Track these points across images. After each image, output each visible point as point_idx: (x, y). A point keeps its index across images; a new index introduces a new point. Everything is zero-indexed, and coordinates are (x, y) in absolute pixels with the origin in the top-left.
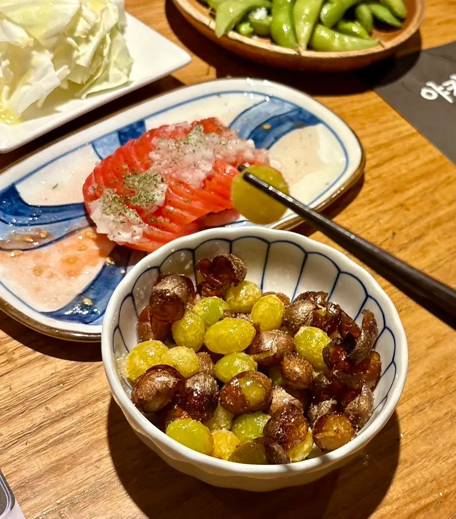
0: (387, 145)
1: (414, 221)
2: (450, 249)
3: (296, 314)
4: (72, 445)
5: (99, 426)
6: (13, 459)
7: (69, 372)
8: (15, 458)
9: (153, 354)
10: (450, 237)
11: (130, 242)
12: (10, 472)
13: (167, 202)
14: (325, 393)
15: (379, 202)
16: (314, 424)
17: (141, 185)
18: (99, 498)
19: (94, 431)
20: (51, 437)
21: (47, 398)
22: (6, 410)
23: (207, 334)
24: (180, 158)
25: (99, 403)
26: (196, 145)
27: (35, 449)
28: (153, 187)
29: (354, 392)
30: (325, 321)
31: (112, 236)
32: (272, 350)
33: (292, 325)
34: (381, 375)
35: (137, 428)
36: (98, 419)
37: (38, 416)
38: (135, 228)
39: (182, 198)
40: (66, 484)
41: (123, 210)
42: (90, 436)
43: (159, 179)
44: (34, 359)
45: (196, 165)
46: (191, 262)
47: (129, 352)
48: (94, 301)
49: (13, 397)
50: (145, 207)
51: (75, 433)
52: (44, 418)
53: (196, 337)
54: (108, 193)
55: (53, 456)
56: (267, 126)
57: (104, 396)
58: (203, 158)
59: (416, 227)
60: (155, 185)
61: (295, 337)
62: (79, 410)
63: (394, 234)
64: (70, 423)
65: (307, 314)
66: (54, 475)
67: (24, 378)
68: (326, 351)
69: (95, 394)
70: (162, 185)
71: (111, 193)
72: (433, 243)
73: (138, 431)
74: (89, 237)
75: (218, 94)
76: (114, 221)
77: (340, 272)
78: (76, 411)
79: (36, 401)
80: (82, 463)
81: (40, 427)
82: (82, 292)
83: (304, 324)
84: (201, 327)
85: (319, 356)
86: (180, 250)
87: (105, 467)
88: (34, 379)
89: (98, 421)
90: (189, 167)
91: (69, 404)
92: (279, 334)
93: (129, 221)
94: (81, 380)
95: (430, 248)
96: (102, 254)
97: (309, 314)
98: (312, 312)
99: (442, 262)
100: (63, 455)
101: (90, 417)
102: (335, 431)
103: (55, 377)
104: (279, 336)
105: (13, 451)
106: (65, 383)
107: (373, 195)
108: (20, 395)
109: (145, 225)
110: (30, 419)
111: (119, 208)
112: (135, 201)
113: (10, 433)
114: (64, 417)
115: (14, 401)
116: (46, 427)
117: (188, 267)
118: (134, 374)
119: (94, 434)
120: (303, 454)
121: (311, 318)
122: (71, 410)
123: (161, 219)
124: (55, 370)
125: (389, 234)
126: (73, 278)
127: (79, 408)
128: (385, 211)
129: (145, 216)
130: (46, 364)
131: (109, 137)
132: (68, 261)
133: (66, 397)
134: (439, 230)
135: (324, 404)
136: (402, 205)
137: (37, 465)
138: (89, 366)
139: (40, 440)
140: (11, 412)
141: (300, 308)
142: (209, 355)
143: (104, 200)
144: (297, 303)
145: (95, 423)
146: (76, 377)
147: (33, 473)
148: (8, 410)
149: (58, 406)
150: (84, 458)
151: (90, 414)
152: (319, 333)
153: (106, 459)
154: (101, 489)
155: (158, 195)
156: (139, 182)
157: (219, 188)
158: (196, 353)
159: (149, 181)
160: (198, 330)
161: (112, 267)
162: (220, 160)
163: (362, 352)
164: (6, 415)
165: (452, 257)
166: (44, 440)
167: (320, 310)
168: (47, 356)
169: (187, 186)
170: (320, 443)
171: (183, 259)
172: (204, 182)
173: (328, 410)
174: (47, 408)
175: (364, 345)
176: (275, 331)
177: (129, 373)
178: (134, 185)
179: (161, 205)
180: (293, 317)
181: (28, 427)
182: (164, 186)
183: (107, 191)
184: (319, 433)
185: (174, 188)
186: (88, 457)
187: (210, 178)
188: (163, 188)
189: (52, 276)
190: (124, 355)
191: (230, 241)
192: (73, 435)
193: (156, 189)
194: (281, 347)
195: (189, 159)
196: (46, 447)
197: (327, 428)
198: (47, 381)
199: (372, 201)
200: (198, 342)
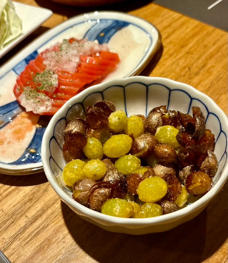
0: (169, 26)
1: (198, 59)
2: (223, 67)
3: (152, 121)
4: (46, 233)
5: (58, 218)
6: (14, 251)
7: (33, 192)
8: (15, 250)
9: (77, 167)
10: (221, 61)
11: (46, 111)
12: (15, 259)
13: (60, 84)
14: (185, 162)
15: (175, 55)
16: (185, 181)
17: (43, 78)
18: (70, 260)
19: (56, 221)
20: (33, 232)
21: (25, 210)
22: (3, 224)
23: (104, 148)
24: (61, 59)
25: (55, 205)
26: (67, 50)
27: (25, 242)
28: (50, 78)
29: (203, 156)
30: (170, 121)
31: (35, 111)
32: (146, 147)
33: (151, 129)
34: (215, 142)
35: (80, 213)
36: (57, 214)
37: (22, 222)
38: (47, 103)
39: (68, 80)
40: (49, 257)
41: (37, 95)
42: (54, 225)
43: (52, 73)
44: (12, 191)
45: (70, 60)
46: (83, 111)
47: (62, 170)
48: (36, 149)
49: (5, 215)
50: (48, 90)
51: (46, 226)
52: (26, 222)
53: (98, 150)
54: (27, 89)
55: (37, 243)
56: (102, 34)
57: (56, 200)
58: (72, 55)
59: (200, 61)
60: (51, 76)
61: (155, 135)
62: (45, 212)
63: (189, 68)
64: (42, 221)
65: (158, 120)
66: (40, 254)
67: (9, 203)
68: (178, 137)
69: (51, 200)
70: (54, 76)
71: (28, 89)
72: (213, 67)
73: (81, 215)
74: (24, 117)
75: (72, 27)
76: (33, 102)
77: (170, 90)
78: (43, 213)
79: (19, 214)
80: (55, 242)
81: (25, 228)
82: (28, 147)
83: (158, 126)
84: (99, 144)
85: (175, 141)
86: (74, 105)
87: (68, 241)
88: (14, 202)
89: (57, 215)
90: (66, 62)
91: (38, 210)
92: (146, 136)
93: (42, 100)
94: (41, 195)
95: (212, 69)
96: (34, 123)
97: (159, 120)
98: (160, 118)
99: (221, 75)
100: (42, 241)
101: (52, 214)
102: (200, 182)
103: (26, 197)
104: (146, 138)
105: (13, 246)
106: (33, 199)
107: (171, 52)
108: (9, 213)
109: (52, 100)
110: (18, 225)
111: (35, 95)
112: (42, 88)
113: (9, 236)
114: (37, 219)
115: (6, 217)
116: (28, 227)
117: (81, 114)
118: (69, 182)
119: (57, 223)
120: (184, 202)
121: (161, 121)
122: (40, 213)
123: (59, 94)
124: (25, 193)
125: (187, 69)
126: (21, 140)
127: (44, 211)
128: (180, 58)
129: (50, 95)
130: (19, 192)
131: (21, 64)
132: (16, 132)
133: (35, 206)
134: (213, 59)
135: (186, 169)
136: (188, 53)
137: (29, 251)
138: (43, 186)
139: (27, 235)
140: (6, 224)
141: (153, 118)
142: (110, 159)
143: (25, 93)
144: (150, 115)
145: (55, 217)
146: (38, 194)
147: (27, 256)
148: (4, 223)
149: (32, 213)
150: (55, 239)
151: (51, 212)
152: (169, 128)
153: (68, 236)
154: (69, 255)
155: (54, 81)
156: (41, 77)
157: (86, 70)
158: (101, 161)
159: (47, 75)
160: (98, 146)
161: (41, 129)
162: (82, 55)
163: (200, 131)
164: (4, 226)
165: (225, 71)
166: (29, 235)
167: (165, 115)
168: (18, 187)
169: (68, 73)
170: (192, 192)
171: (77, 110)
172: (77, 68)
173: (189, 171)
174: (26, 216)
175: (201, 126)
176: (143, 136)
177: (66, 182)
178: (39, 80)
179: (57, 86)
180: (150, 124)
181: (18, 230)
182: (56, 76)
183: (25, 88)
184: (190, 186)
185: (62, 76)
186: (57, 238)
187: (79, 66)
188: (55, 77)
189: (9, 143)
190: (60, 173)
191: (101, 92)
192: (45, 227)
193: (52, 79)
194: (150, 144)
195: (65, 58)
196: (31, 239)
197: (194, 181)
198: (22, 201)
199: (171, 55)
200: (100, 153)
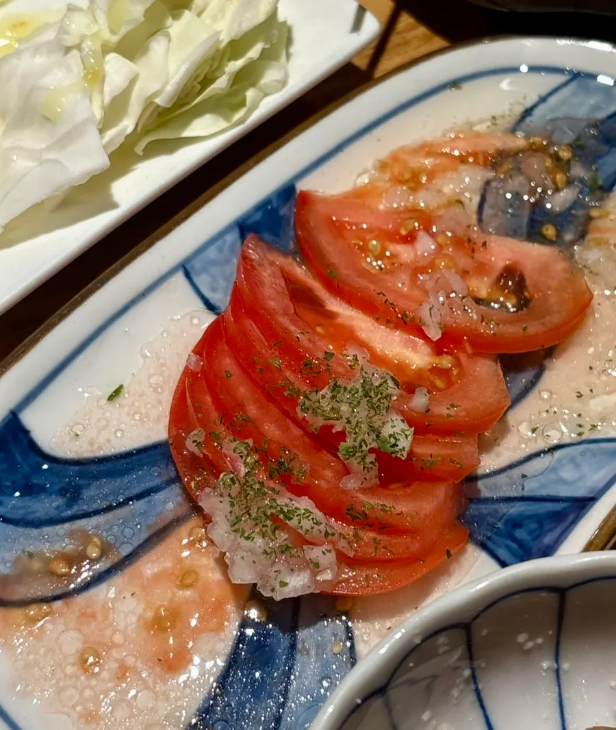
31: (267, 590)
75: (455, 83)
131: (219, 243)
